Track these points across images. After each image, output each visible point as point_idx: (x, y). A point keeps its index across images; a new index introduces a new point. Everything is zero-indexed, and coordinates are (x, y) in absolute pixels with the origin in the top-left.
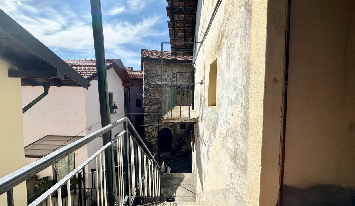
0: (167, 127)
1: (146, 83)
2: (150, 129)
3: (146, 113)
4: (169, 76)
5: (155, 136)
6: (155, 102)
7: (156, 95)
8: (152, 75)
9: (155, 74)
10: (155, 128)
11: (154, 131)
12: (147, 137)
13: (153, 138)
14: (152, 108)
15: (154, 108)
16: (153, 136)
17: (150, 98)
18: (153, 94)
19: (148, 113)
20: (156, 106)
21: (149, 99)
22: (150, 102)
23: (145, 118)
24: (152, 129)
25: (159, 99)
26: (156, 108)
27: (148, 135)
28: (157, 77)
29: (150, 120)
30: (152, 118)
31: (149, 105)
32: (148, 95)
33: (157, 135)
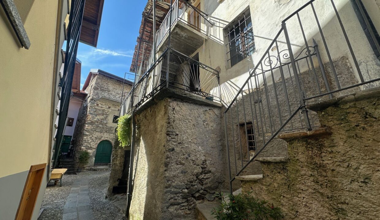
0: (108, 139)
1: (96, 94)
2: (90, 138)
3: (89, 121)
4: (119, 94)
5: (94, 147)
6: (101, 112)
7: (103, 106)
8: (102, 88)
9: (106, 88)
10: (95, 138)
11: (93, 141)
12: (84, 146)
13: (91, 148)
14: (96, 117)
15: (99, 118)
16: (92, 146)
17: (96, 107)
18: (100, 105)
19: (91, 121)
20: (101, 116)
21: (96, 109)
22: (95, 111)
23: (87, 125)
24: (91, 139)
25: (106, 110)
26: (101, 118)
27: (86, 144)
28: (107, 92)
29: (91, 129)
30: (95, 127)
31: (94, 114)
32: (95, 104)
33: (96, 146)
